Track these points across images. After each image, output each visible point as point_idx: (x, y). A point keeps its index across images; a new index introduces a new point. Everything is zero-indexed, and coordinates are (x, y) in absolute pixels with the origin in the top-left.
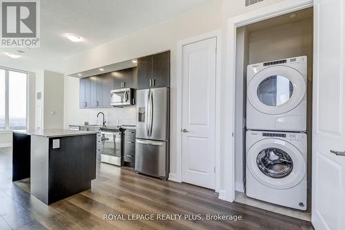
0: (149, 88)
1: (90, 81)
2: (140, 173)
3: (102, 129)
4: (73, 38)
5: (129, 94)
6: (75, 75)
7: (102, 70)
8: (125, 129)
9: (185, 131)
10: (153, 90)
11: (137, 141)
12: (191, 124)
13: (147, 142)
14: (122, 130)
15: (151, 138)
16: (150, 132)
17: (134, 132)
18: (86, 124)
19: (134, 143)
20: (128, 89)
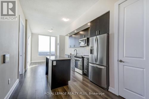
0: (96, 35)
1: (72, 37)
2: (91, 81)
3: (75, 57)
4: (65, 20)
5: (86, 40)
6: (67, 35)
7: (76, 31)
8: (84, 57)
9: (121, 61)
10: (98, 37)
11: (90, 64)
12: (126, 57)
13: (95, 65)
14: (83, 58)
15: (97, 63)
16: (96, 60)
17: (88, 59)
18: (71, 54)
19: (88, 64)
20: (86, 38)
